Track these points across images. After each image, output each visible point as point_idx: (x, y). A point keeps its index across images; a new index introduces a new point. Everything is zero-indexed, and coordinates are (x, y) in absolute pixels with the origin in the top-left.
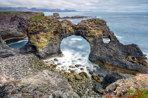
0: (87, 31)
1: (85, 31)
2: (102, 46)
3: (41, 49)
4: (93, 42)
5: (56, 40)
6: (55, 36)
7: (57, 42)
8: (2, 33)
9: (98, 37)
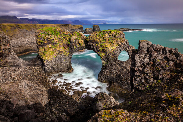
0: (99, 45)
1: (97, 45)
2: (115, 63)
3: (47, 63)
4: (106, 58)
5: (66, 54)
6: (65, 50)
7: (67, 56)
8: (27, 45)
9: (111, 52)
